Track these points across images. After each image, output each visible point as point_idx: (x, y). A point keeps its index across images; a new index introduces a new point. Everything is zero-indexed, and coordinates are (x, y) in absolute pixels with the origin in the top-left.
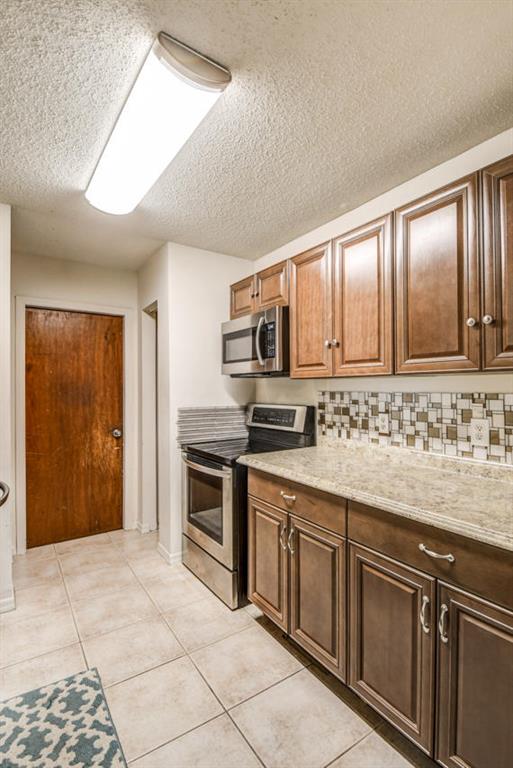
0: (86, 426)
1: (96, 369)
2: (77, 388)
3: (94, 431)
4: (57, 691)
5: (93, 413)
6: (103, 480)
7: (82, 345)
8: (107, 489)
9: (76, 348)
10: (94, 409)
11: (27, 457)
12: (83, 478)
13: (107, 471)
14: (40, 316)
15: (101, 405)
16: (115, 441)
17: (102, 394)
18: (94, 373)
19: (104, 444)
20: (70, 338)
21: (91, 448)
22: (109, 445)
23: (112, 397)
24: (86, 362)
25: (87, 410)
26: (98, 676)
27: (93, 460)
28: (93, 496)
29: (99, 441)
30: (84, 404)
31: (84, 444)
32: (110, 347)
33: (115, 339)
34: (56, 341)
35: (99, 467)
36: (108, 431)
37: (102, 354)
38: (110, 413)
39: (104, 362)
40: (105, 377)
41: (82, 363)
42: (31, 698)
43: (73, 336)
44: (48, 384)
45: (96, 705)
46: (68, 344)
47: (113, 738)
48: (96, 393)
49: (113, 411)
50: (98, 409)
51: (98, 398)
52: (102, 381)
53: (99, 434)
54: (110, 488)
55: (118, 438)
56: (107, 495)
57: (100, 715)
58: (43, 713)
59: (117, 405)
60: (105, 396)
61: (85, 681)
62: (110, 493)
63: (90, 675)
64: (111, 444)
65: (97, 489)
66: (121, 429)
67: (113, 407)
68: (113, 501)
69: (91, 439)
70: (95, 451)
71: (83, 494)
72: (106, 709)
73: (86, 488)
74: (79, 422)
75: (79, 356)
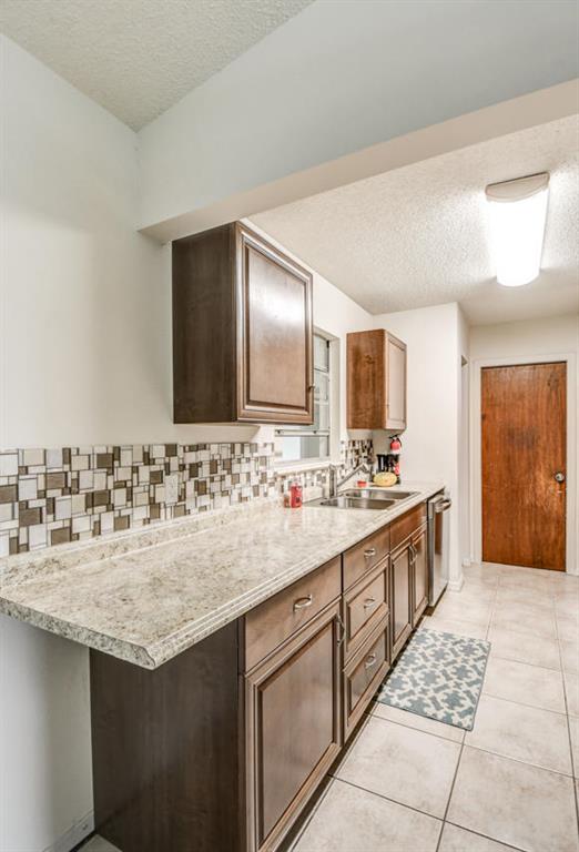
0: (530, 468)
1: (539, 416)
2: (522, 434)
3: (537, 473)
4: (462, 641)
5: (536, 455)
6: (546, 519)
7: (526, 395)
8: (550, 530)
9: (522, 397)
10: (537, 453)
11: (483, 488)
12: (527, 515)
13: (550, 512)
14: (493, 373)
15: (545, 449)
16: (558, 485)
17: (545, 438)
18: (537, 419)
19: (547, 486)
20: (516, 389)
21: (534, 488)
22: (551, 488)
23: (555, 441)
24: (530, 410)
25: (531, 453)
26: (489, 647)
27: (536, 499)
28: (536, 532)
29: (542, 483)
30: (528, 447)
31: (528, 483)
32: (553, 394)
33: (558, 386)
34: (504, 393)
35: (542, 507)
36: (553, 475)
37: (545, 401)
38: (552, 457)
39: (547, 408)
40: (548, 423)
41: (526, 411)
42: (448, 636)
43: (519, 388)
44: (498, 430)
45: (479, 659)
46: (514, 395)
47: (480, 678)
48: (539, 438)
49: (556, 455)
50: (541, 452)
51: (541, 443)
52: (545, 426)
53: (542, 476)
54: (553, 529)
55: (561, 483)
56: (550, 534)
57: (480, 665)
58: (450, 646)
59: (560, 450)
60: (548, 439)
61: (480, 645)
62: (553, 534)
63: (485, 644)
64: (554, 487)
65: (539, 528)
66: (564, 473)
67: (555, 451)
68: (556, 541)
69: (535, 480)
70: (539, 492)
71: (527, 528)
72: (485, 664)
73: (530, 524)
74: (524, 464)
75: (524, 405)
